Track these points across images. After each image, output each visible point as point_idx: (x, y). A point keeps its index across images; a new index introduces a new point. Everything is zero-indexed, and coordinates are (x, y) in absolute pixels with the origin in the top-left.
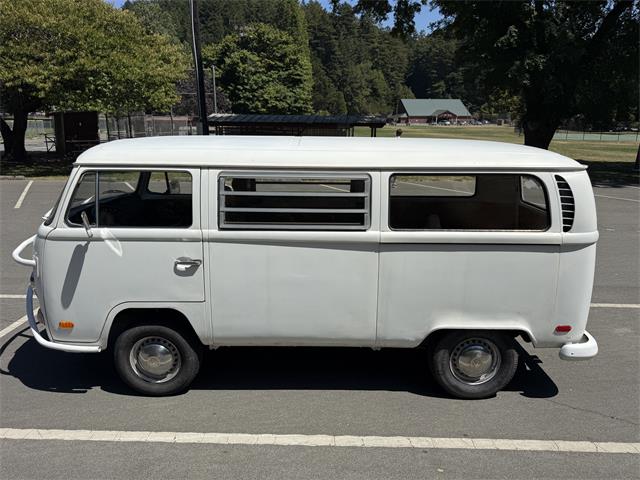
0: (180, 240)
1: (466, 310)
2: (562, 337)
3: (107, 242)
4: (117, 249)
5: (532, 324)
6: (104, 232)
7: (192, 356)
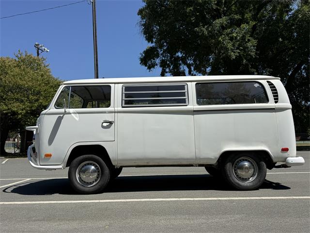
0: (105, 112)
1: (238, 141)
2: (285, 154)
3: (73, 114)
4: (76, 117)
5: (269, 147)
6: (71, 110)
7: (107, 171)
